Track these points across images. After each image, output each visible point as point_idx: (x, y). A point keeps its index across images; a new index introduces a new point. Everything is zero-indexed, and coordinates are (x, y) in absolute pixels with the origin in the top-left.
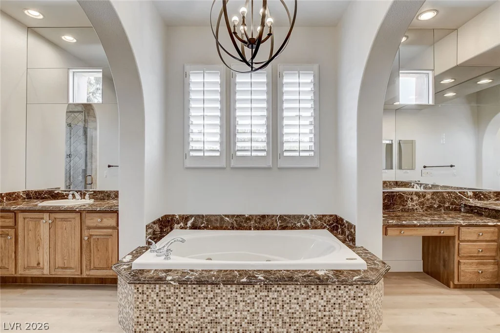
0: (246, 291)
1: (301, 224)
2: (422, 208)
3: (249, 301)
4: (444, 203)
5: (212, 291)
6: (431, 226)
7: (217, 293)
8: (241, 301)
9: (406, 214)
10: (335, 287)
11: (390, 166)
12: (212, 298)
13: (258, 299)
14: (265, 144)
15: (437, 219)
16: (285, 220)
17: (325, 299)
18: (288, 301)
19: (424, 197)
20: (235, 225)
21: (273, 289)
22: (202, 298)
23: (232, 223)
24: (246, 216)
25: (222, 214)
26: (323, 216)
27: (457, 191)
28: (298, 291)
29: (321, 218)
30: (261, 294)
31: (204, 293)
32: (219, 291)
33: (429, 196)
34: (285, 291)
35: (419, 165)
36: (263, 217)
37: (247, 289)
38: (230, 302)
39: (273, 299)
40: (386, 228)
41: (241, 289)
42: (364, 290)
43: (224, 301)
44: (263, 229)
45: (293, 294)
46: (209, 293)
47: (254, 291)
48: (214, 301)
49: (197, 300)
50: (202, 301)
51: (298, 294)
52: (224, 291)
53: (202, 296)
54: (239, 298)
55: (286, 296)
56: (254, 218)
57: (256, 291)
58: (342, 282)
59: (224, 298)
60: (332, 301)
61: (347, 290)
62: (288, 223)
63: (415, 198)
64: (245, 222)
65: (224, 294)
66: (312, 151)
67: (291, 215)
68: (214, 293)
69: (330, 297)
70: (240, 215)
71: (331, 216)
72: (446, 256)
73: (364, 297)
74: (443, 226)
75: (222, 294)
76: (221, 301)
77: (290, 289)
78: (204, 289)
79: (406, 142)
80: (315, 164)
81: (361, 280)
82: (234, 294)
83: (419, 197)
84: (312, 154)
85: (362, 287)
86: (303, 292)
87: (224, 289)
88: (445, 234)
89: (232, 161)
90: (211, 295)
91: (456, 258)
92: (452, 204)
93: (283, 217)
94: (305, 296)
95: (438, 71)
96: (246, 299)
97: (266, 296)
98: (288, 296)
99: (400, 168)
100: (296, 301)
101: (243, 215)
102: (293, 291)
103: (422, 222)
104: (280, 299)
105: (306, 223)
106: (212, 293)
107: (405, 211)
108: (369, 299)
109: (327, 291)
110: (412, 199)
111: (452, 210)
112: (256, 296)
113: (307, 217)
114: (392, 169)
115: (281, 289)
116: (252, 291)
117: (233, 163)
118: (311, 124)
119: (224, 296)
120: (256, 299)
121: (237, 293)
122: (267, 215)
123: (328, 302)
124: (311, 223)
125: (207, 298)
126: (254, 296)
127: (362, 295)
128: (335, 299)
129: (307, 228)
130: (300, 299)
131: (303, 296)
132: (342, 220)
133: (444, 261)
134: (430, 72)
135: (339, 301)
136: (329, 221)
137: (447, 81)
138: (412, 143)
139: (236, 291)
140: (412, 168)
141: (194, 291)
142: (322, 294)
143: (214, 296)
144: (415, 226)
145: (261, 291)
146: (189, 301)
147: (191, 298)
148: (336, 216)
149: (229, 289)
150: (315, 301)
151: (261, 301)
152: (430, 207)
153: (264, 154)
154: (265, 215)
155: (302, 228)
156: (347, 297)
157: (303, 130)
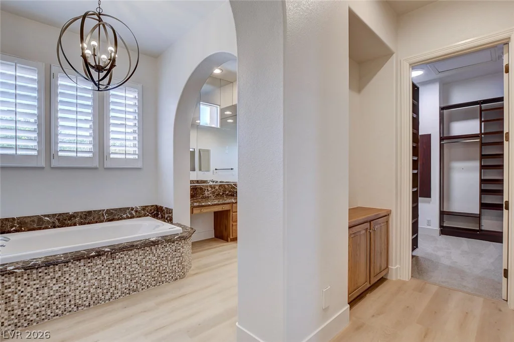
0: (94, 264)
1: (127, 215)
2: (214, 196)
3: (96, 271)
4: (226, 191)
5: (59, 271)
6: (219, 204)
7: (65, 271)
8: (89, 272)
9: (204, 200)
10: (163, 246)
11: (193, 169)
12: (60, 277)
13: (105, 267)
14: (91, 146)
15: (221, 201)
16: (112, 213)
17: (156, 256)
18: (129, 263)
19: (215, 188)
20: (57, 223)
21: (117, 257)
22: (49, 279)
23: (53, 223)
24: (70, 214)
25: (40, 215)
26: (146, 207)
27: (232, 184)
28: (137, 254)
29: (144, 208)
30: (107, 263)
31: (51, 274)
32: (68, 269)
33: (217, 188)
34: (127, 256)
35: (212, 168)
36: (90, 213)
37: (94, 262)
38: (79, 276)
39: (117, 264)
40: (192, 208)
41: (89, 263)
42: (181, 244)
43: (72, 276)
44: (89, 223)
45: (133, 257)
46: (57, 273)
47: (101, 262)
48: (62, 278)
49: (43, 282)
50: (49, 281)
51: (137, 256)
52: (72, 268)
53: (49, 277)
54: (87, 270)
55: (127, 260)
56: (80, 215)
57: (103, 262)
58: (168, 241)
59: (72, 274)
60: (161, 256)
61: (171, 246)
62: (115, 215)
63: (210, 189)
64: (69, 220)
65: (72, 270)
66: (136, 154)
67: (117, 209)
68: (62, 272)
69: (160, 253)
70: (63, 214)
71: (152, 206)
72: (226, 223)
73: (181, 248)
74: (224, 204)
75: (70, 270)
76: (70, 277)
77: (131, 254)
78: (52, 270)
79: (204, 150)
80: (139, 165)
81: (179, 237)
82: (82, 268)
83: (212, 188)
84: (136, 157)
85: (180, 243)
86: (140, 254)
87: (73, 266)
88: (225, 209)
89: (53, 161)
90: (60, 274)
91: (231, 223)
92: (230, 192)
93: (110, 211)
94: (143, 257)
95: (223, 106)
96: (94, 270)
97: (111, 264)
98: (129, 260)
99: (200, 170)
100: (135, 262)
101: (67, 213)
102: (133, 255)
103: (213, 203)
104: (123, 263)
105: (131, 214)
106: (60, 272)
107: (204, 198)
108: (184, 249)
109: (158, 250)
110: (207, 190)
111: (229, 196)
112: (103, 265)
113: (132, 209)
114: (195, 170)
115: (123, 256)
116: (99, 262)
117: (54, 163)
118: (134, 132)
119: (72, 272)
120: (103, 267)
121: (85, 267)
122: (94, 211)
123: (158, 257)
124: (136, 214)
125: (54, 278)
126: (101, 266)
127: (180, 247)
128: (163, 254)
129: (132, 217)
130: (139, 259)
131: (141, 257)
132: (161, 207)
133: (225, 226)
134: (218, 106)
135: (166, 255)
136: (151, 210)
137: (228, 113)
138: (208, 151)
139: (85, 266)
140: (208, 171)
141: (40, 275)
142: (154, 253)
143: (62, 274)
144: (209, 205)
145: (107, 261)
146: (35, 284)
147: (38, 281)
148: (156, 206)
149: (77, 265)
150: (149, 259)
151: (107, 268)
152: (218, 195)
153: (90, 155)
154: (91, 211)
155: (128, 218)
156: (171, 251)
157: (128, 137)
